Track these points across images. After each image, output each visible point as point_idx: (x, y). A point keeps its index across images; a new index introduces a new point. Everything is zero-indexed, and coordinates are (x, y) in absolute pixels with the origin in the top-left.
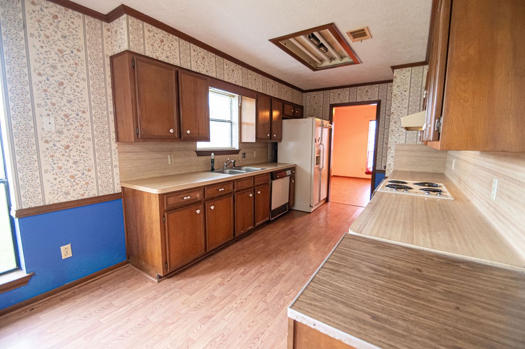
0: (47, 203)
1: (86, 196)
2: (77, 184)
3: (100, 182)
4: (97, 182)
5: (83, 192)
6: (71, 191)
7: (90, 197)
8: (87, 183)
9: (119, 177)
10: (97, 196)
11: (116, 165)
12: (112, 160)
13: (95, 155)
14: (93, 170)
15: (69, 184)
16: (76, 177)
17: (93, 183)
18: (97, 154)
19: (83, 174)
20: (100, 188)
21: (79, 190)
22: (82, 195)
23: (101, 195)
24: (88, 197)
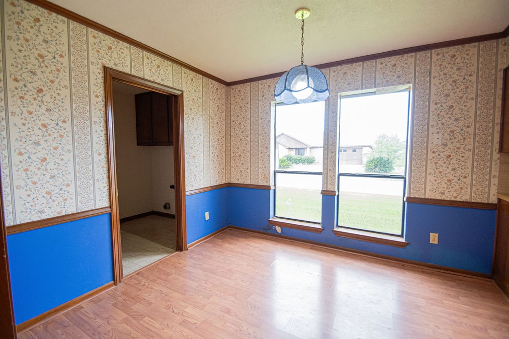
0: (427, 197)
1: (458, 199)
2: (452, 187)
3: (474, 189)
4: (471, 189)
5: (456, 195)
6: (446, 192)
7: (462, 200)
8: (461, 188)
9: (496, 188)
10: (469, 201)
11: (494, 177)
12: (491, 171)
13: (473, 164)
14: (469, 178)
15: (445, 186)
16: (452, 181)
17: (467, 189)
18: (475, 164)
19: (459, 180)
20: (473, 195)
21: (453, 192)
22: (456, 197)
23: (473, 201)
24: (460, 200)
